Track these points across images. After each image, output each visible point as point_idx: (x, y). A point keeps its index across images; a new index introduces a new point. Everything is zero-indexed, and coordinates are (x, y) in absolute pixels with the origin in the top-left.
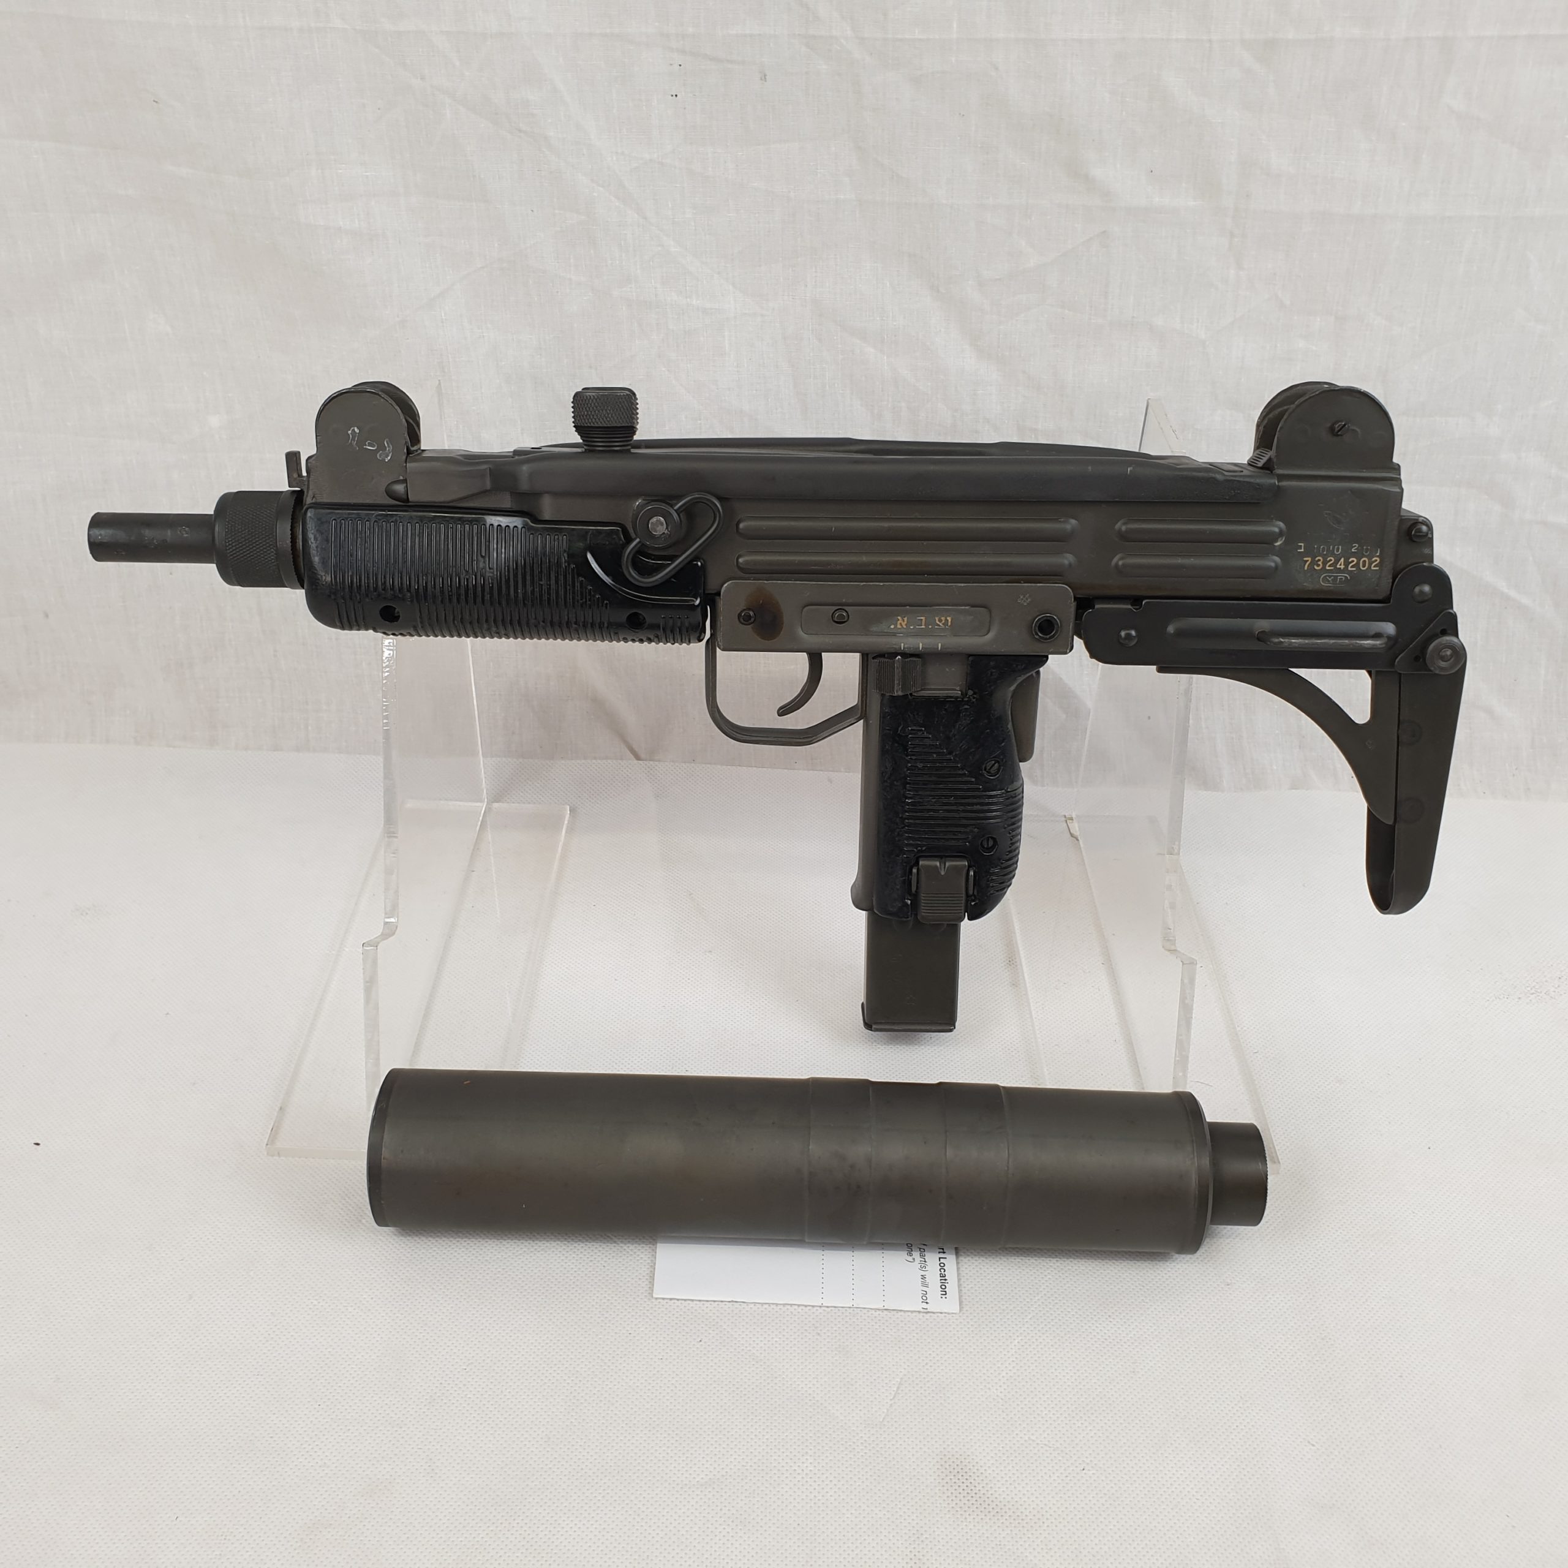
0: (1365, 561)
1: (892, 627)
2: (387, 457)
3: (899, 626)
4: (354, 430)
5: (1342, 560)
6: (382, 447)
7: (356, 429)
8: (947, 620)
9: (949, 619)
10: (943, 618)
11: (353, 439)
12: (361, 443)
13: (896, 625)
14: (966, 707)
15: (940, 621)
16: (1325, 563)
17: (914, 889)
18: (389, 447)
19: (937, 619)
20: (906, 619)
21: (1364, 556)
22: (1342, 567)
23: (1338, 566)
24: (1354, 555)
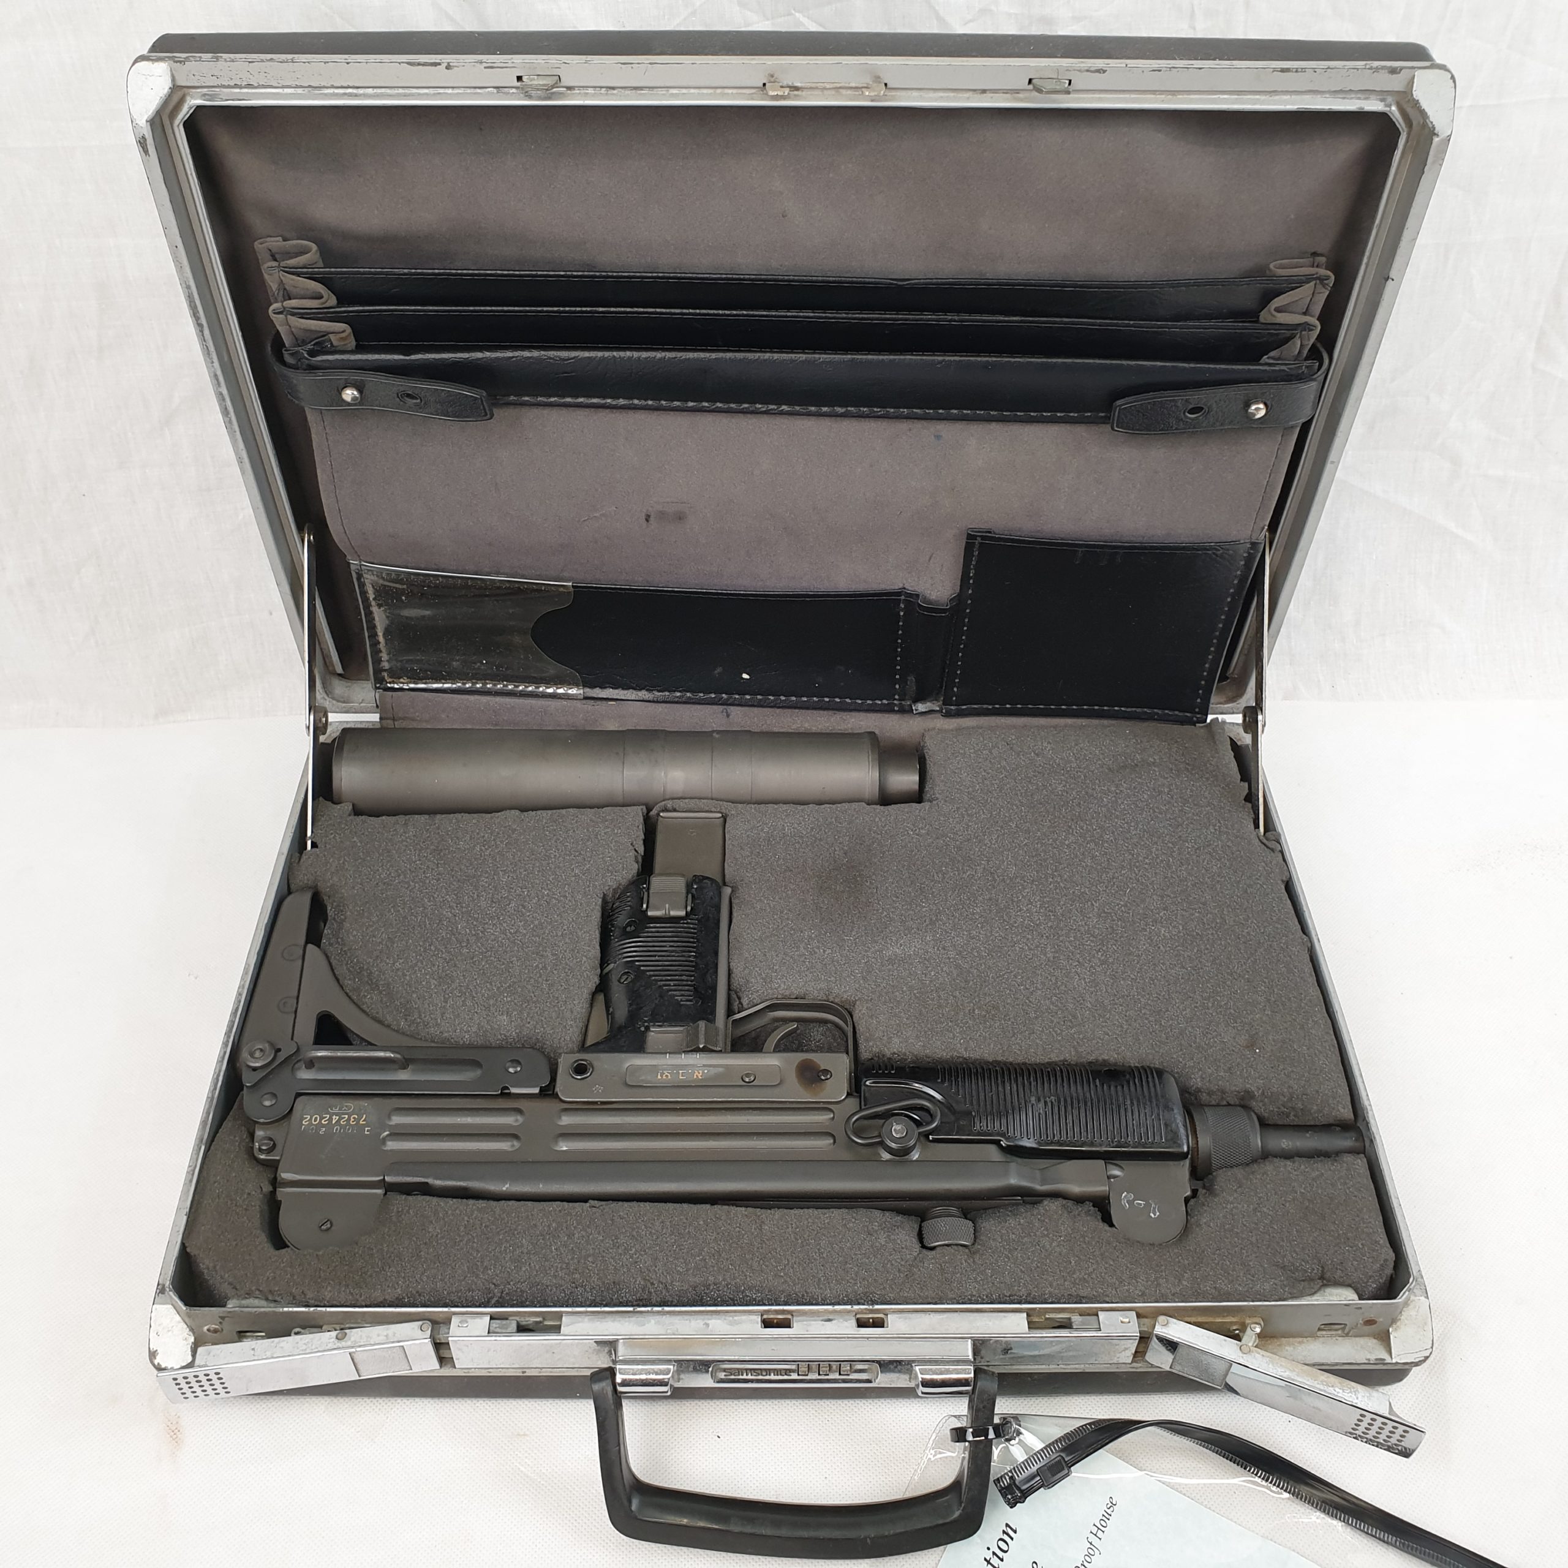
0: (315, 1121)
1: (706, 1071)
2: (1125, 1197)
3: (701, 1072)
4: (1155, 1215)
5: (334, 1122)
6: (1130, 1202)
7: (1153, 1216)
8: (661, 1076)
9: (659, 1077)
10: (664, 1077)
11: (1154, 1208)
12: (1148, 1205)
13: (703, 1072)
14: (646, 1019)
15: (667, 1076)
16: (349, 1119)
17: (690, 896)
18: (1124, 1202)
19: (669, 1077)
20: (695, 1077)
21: (316, 1125)
22: (334, 1117)
23: (337, 1117)
24: (324, 1126)
